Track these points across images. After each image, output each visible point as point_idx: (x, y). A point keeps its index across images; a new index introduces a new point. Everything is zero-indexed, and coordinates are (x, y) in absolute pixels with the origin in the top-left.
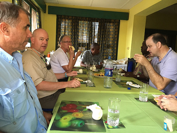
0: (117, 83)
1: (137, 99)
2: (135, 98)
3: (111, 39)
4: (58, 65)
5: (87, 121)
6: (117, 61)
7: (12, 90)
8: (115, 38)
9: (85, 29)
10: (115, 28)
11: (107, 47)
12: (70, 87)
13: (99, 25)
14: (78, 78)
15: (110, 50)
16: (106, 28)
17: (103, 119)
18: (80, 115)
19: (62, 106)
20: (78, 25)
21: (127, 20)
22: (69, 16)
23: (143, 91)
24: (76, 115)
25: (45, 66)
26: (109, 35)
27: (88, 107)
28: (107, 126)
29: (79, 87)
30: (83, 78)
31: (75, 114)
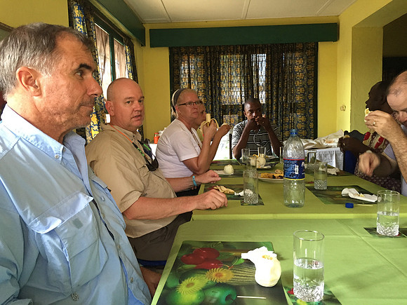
0: (317, 193)
1: (372, 231)
2: (366, 229)
3: (300, 90)
4: (175, 159)
5: (243, 289)
6: (318, 141)
7: (63, 221)
8: (308, 86)
9: (234, 73)
10: (308, 63)
11: (291, 108)
12: (202, 207)
13: (267, 61)
14: (223, 187)
15: (299, 117)
16: (286, 65)
17: (284, 284)
18: (226, 275)
19: (183, 254)
20: (219, 64)
21: (336, 41)
22: (196, 47)
23: (386, 209)
24: (216, 275)
25: (144, 163)
26: (293, 80)
27: (244, 256)
28: (294, 301)
29: (223, 207)
30: (233, 185)
31: (214, 274)
